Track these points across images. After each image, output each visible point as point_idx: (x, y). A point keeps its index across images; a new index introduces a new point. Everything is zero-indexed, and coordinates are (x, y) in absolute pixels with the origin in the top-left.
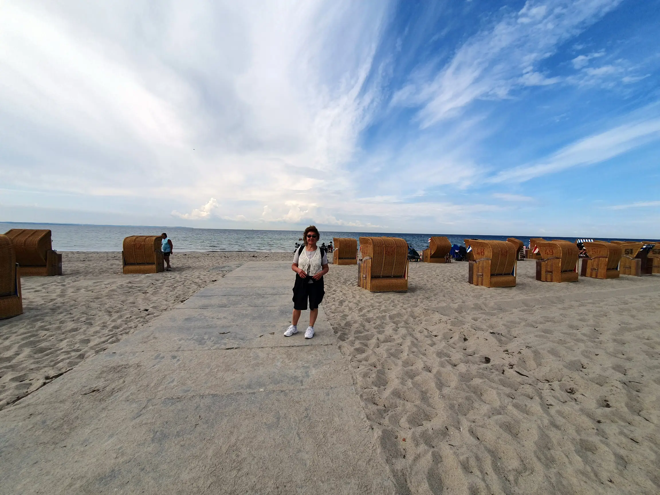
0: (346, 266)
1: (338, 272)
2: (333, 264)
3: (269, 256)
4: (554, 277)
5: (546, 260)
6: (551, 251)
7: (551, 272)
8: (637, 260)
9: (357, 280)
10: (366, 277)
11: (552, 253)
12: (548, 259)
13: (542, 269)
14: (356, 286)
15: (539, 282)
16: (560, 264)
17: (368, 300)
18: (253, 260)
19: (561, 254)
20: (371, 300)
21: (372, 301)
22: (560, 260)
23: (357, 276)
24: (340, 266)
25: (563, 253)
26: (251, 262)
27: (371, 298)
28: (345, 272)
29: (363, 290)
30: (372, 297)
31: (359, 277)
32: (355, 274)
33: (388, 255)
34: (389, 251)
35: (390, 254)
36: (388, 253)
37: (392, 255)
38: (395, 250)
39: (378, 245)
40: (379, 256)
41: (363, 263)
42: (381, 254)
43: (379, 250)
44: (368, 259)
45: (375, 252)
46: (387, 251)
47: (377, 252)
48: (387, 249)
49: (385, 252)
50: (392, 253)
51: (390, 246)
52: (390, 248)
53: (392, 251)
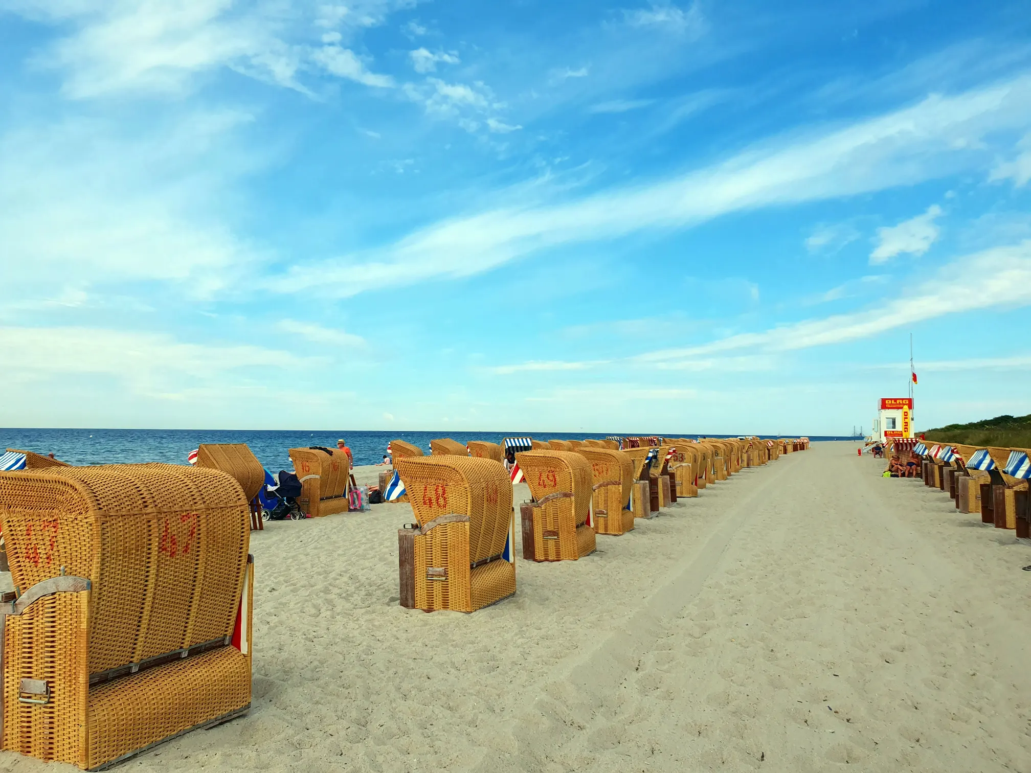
4: (563, 550)
5: (542, 503)
6: (551, 478)
7: (555, 533)
8: (644, 484)
10: (49, 692)
11: (553, 483)
12: (547, 499)
13: (536, 530)
15: (531, 562)
16: (573, 511)
19: (573, 484)
22: (573, 498)
25: (575, 481)
29: (30, 762)
33: (170, 556)
34: (173, 533)
35: (178, 548)
36: (170, 544)
37: (186, 551)
38: (199, 526)
39: (124, 512)
40: (128, 567)
41: (28, 615)
42: (137, 553)
43: (126, 536)
44: (68, 594)
45: (109, 549)
46: (164, 534)
47: (122, 548)
48: (164, 525)
49: (157, 544)
50: (189, 542)
51: (176, 508)
52: (180, 521)
53: (189, 534)
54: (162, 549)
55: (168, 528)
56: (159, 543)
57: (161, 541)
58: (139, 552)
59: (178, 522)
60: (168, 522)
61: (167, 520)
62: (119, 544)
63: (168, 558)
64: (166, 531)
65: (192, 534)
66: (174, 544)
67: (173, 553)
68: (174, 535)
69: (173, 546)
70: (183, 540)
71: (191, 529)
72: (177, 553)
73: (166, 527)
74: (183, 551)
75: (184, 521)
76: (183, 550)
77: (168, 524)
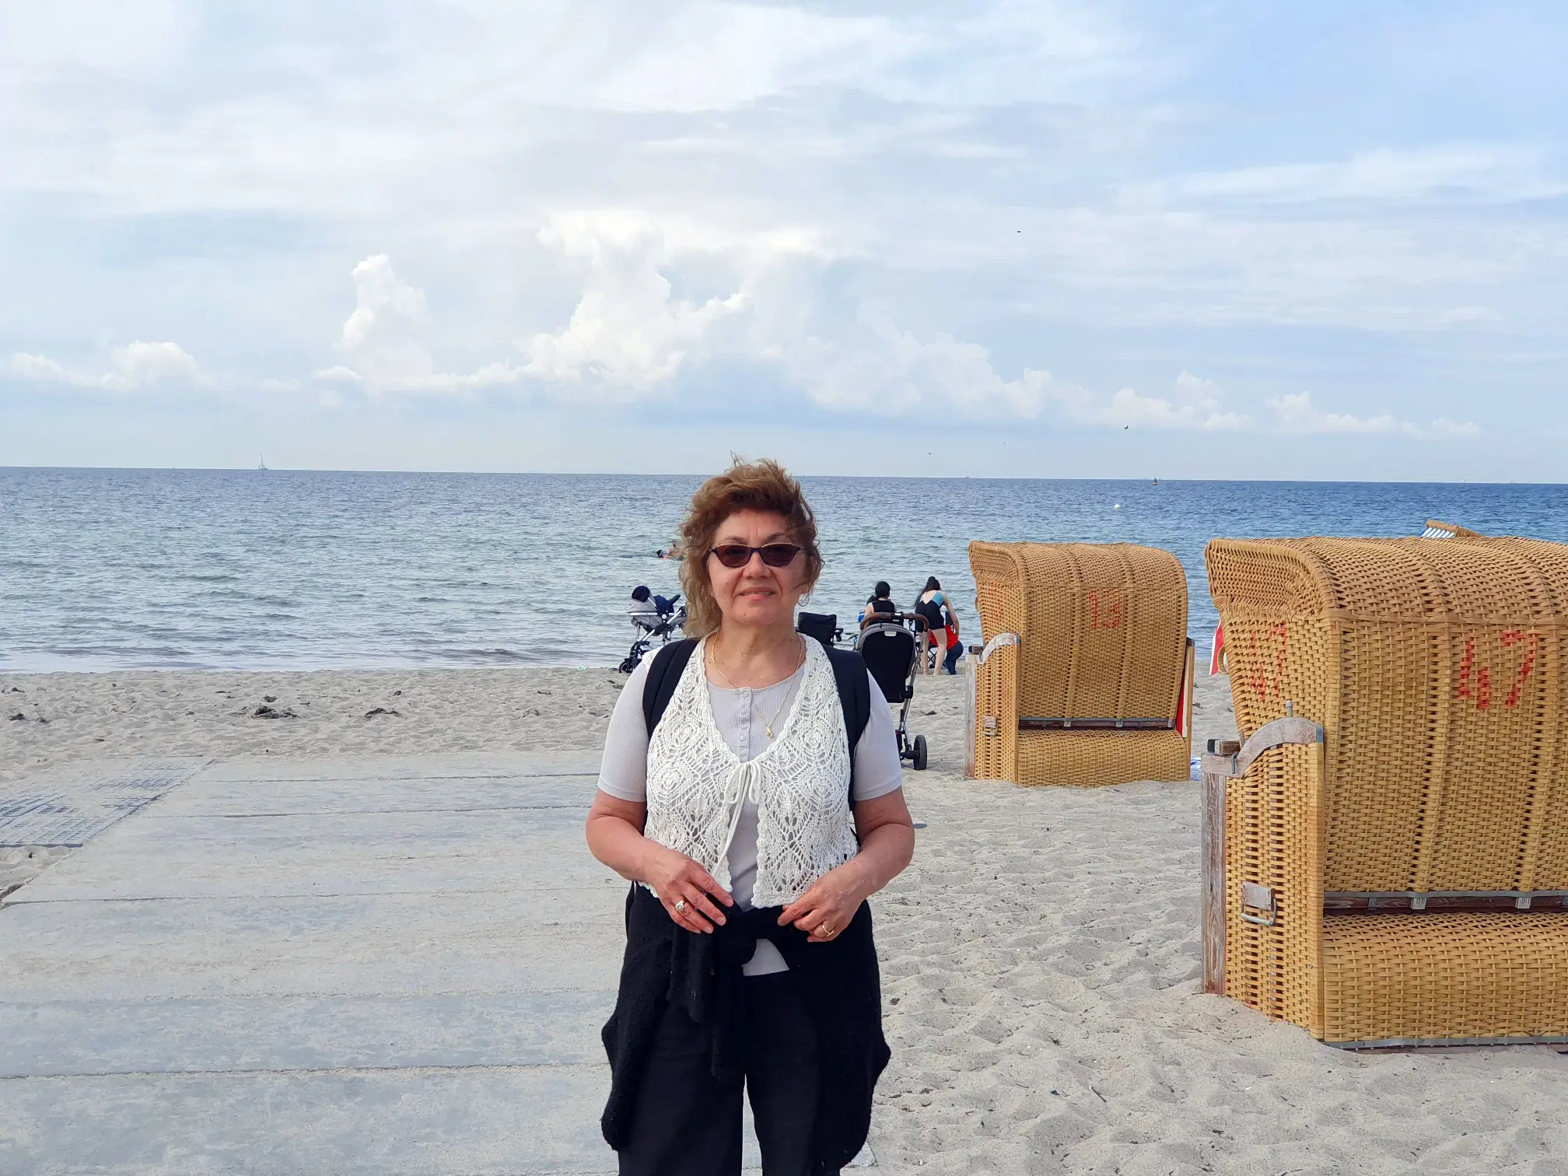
0: (1094, 799)
1: (1018, 849)
2: (970, 773)
3: (400, 704)
9: (1196, 935)
10: (1276, 908)
14: (1184, 989)
17: (1297, 1121)
18: (267, 749)
20: (1326, 1118)
21: (1338, 1136)
23: (1195, 888)
24: (1035, 796)
26: (247, 767)
27: (1329, 1102)
28: (1082, 852)
29: (1254, 1019)
30: (1341, 1097)
31: (1208, 907)
32: (1174, 870)
33: (1478, 706)
34: (1484, 665)
35: (1494, 694)
36: (1476, 685)
37: (1513, 702)
38: (1544, 657)
39: (1386, 616)
40: (1392, 715)
41: (1250, 779)
42: (1409, 692)
43: (1388, 658)
44: (1295, 748)
45: (1356, 679)
46: (1463, 664)
47: (1379, 679)
48: (1464, 646)
49: (1448, 680)
50: (1519, 686)
51: (1494, 618)
52: (1499, 643)
53: (1520, 669)
54: (1458, 691)
55: (1474, 654)
56: (1454, 680)
57: (1456, 676)
58: (1413, 692)
59: (1495, 644)
60: (1472, 643)
61: (1472, 639)
62: (1373, 671)
63: (1473, 710)
64: (1468, 659)
65: (1525, 672)
66: (1485, 685)
67: (1484, 701)
68: (1486, 669)
69: (1484, 690)
70: (1503, 680)
71: (1523, 660)
72: (1492, 703)
73: (1467, 651)
74: (1507, 703)
75: (1509, 644)
76: (1506, 698)
77: (1473, 646)
